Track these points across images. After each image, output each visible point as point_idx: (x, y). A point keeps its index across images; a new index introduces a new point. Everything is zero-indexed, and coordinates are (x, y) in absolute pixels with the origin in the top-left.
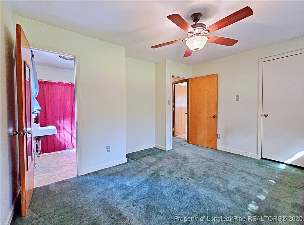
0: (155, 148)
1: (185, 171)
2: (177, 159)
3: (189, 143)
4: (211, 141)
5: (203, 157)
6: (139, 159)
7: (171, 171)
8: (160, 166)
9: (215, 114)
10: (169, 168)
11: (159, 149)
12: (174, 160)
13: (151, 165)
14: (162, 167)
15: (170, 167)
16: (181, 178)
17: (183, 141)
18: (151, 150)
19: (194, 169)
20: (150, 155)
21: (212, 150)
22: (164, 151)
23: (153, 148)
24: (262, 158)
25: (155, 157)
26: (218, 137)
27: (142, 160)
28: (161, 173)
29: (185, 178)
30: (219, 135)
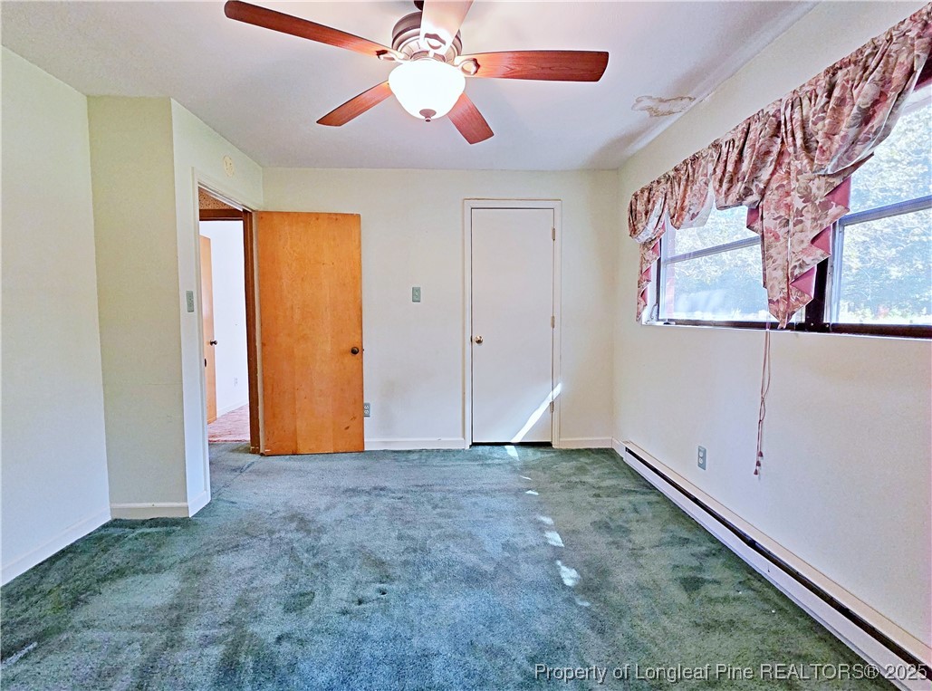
0: (115, 523)
1: (344, 565)
2: (271, 532)
3: (262, 455)
4: (347, 428)
5: (353, 490)
6: (60, 631)
7: (293, 596)
8: (228, 601)
9: (353, 342)
10: (276, 587)
11: (143, 523)
12: (266, 545)
13: (177, 624)
14: (242, 603)
15: (276, 579)
16: (360, 602)
17: (233, 451)
18: (98, 541)
19: (365, 544)
20: (120, 573)
21: (355, 458)
22: (184, 523)
23: (105, 526)
24: (474, 444)
25: (159, 569)
26: (366, 412)
27: (87, 625)
28: (266, 631)
29: (370, 592)
30: (368, 405)
